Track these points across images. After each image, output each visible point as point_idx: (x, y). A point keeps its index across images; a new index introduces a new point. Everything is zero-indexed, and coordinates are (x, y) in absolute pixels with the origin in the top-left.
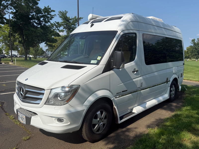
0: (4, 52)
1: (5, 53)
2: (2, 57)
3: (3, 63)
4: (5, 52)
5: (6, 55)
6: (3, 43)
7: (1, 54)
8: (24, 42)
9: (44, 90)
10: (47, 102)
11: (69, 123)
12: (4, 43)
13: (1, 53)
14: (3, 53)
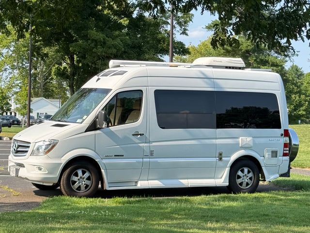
0: (14, 106)
1: (17, 109)
2: (5, 122)
3: (5, 139)
4: (18, 106)
5: (19, 117)
6: (13, 67)
7: (4, 111)
8: (73, 74)
9: (30, 143)
10: (32, 154)
11: (47, 172)
12: (16, 72)
13: (2, 108)
14: (9, 110)
